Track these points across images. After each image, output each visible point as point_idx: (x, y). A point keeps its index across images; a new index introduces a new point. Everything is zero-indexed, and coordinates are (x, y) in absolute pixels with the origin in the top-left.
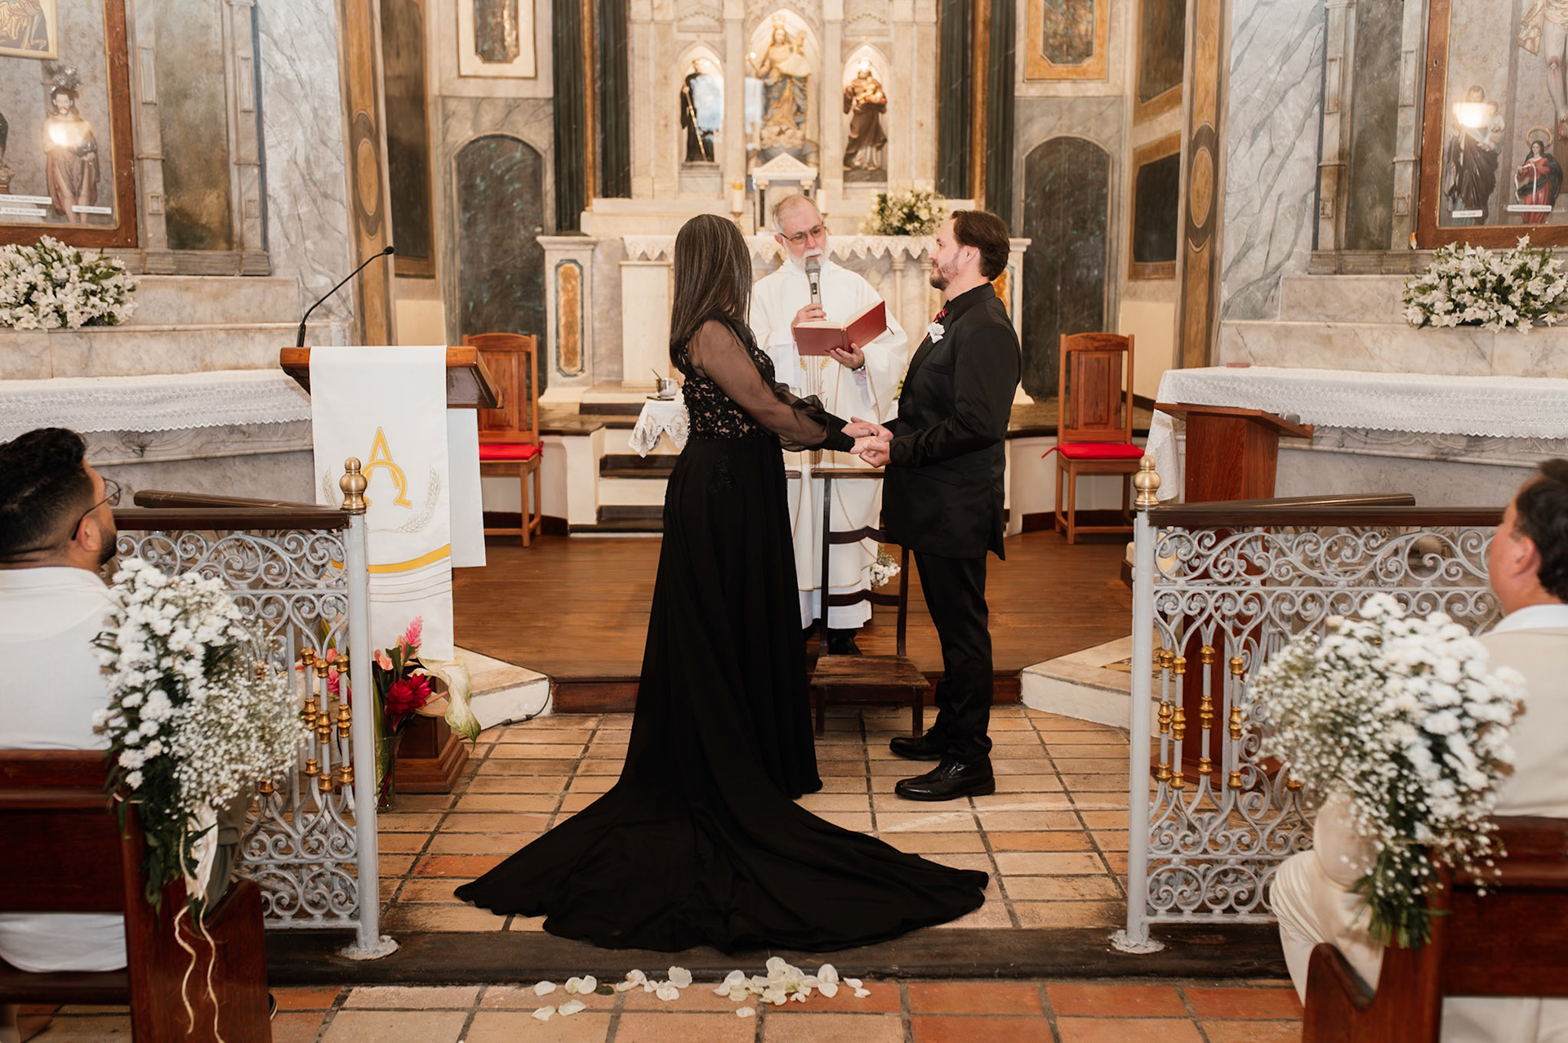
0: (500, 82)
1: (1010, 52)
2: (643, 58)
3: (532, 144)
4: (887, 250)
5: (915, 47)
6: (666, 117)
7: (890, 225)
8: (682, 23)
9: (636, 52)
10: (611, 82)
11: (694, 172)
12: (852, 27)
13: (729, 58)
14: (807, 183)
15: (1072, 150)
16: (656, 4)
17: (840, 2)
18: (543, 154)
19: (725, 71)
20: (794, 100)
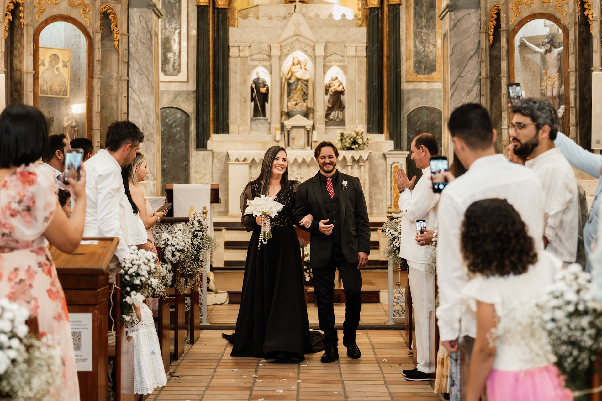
0: (172, 84)
1: (398, 70)
2: (235, 73)
3: (185, 111)
4: (344, 157)
5: (357, 67)
6: (244, 97)
7: (345, 146)
8: (252, 57)
9: (231, 70)
10: (221, 84)
11: (257, 122)
12: (328, 58)
13: (273, 72)
14: (309, 128)
15: (428, 112)
16: (241, 49)
17: (323, 47)
18: (190, 115)
19: (271, 78)
20: (302, 89)
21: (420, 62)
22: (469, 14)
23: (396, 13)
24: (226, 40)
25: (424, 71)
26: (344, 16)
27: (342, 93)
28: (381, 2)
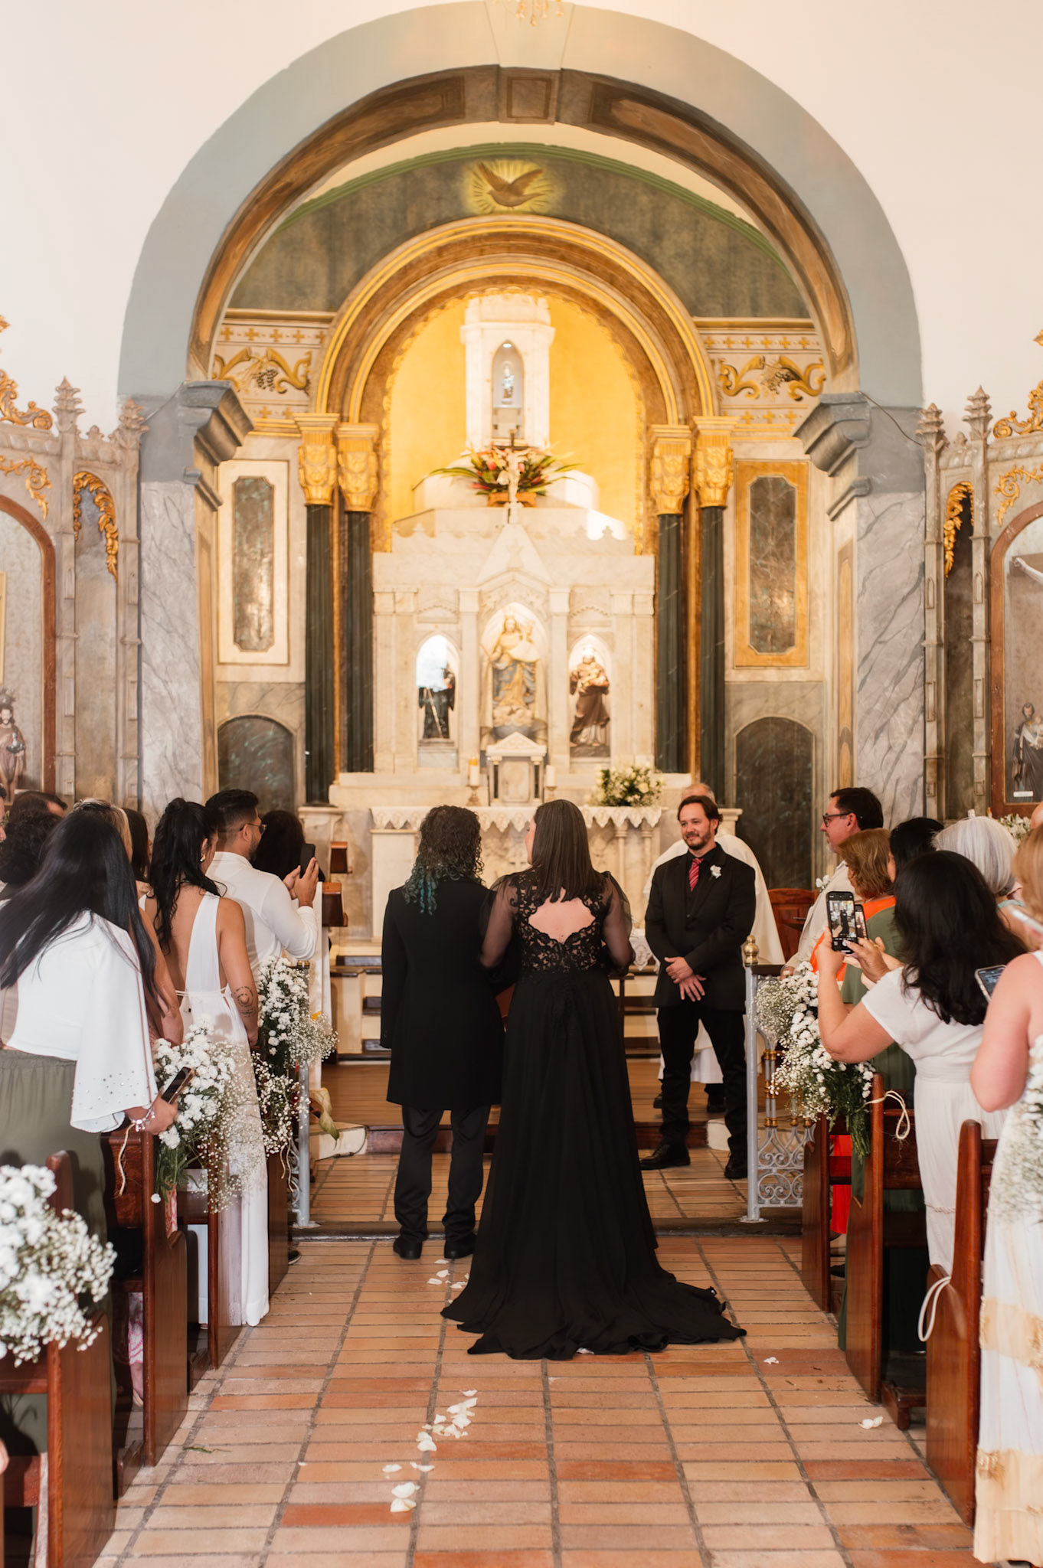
0: (255, 668)
1: (720, 643)
3: (284, 724)
4: (611, 820)
5: (635, 637)
6: (406, 699)
7: (613, 797)
8: (421, 615)
9: (379, 640)
10: (356, 668)
11: (431, 748)
12: (576, 618)
13: (464, 646)
14: (537, 760)
15: (778, 729)
16: (398, 598)
17: (566, 596)
18: (294, 734)
19: (461, 657)
20: (523, 682)
21: (762, 627)
22: (901, 504)
23: (716, 525)
24: (368, 579)
25: (772, 644)
26: (607, 531)
27: (604, 689)
28: (686, 503)
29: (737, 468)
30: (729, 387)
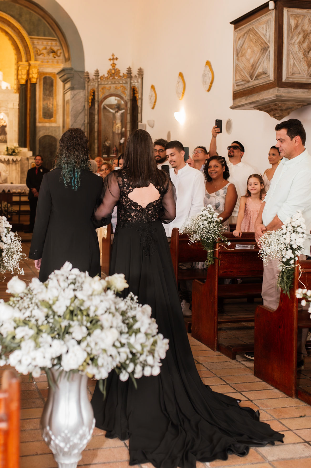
1: (35, 117)
4: (8, 159)
5: (14, 114)
7: (9, 153)
15: (49, 138)
21: (45, 112)
22: (80, 92)
23: (34, 87)
25: (48, 117)
28: (27, 81)
29: (40, 73)
30: (38, 54)
